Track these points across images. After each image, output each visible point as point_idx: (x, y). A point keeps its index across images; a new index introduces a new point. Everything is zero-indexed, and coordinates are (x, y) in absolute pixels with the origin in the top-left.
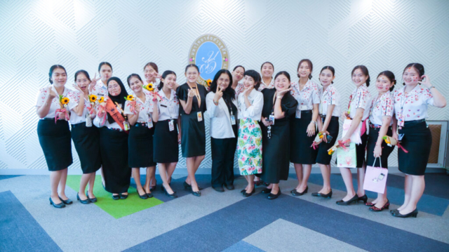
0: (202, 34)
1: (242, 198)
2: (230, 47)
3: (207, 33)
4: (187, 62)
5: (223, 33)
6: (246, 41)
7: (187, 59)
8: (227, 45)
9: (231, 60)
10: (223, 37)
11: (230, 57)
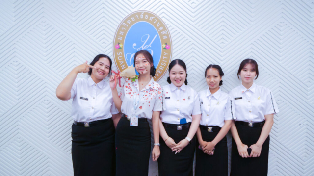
0: (133, 11)
2: (173, 28)
3: (141, 9)
4: (111, 50)
5: (163, 9)
6: (195, 21)
7: (111, 45)
8: (168, 26)
9: (174, 47)
10: (164, 15)
11: (173, 43)
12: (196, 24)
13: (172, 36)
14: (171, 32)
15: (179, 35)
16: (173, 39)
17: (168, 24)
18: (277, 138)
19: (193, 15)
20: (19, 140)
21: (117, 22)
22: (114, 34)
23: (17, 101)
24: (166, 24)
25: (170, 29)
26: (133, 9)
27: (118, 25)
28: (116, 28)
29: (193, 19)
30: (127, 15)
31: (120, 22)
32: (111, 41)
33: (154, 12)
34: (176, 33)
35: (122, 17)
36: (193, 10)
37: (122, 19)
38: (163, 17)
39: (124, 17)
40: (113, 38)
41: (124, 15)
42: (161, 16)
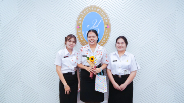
0: (87, 6)
2: (111, 16)
3: (92, 5)
4: (75, 29)
5: (105, 4)
6: (124, 11)
7: (75, 26)
8: (108, 14)
9: (111, 27)
10: (105, 8)
11: (111, 24)
12: (125, 13)
13: (110, 20)
14: (110, 18)
15: (115, 19)
16: (111, 22)
17: (108, 13)
18: (175, 80)
19: (123, 7)
20: (21, 83)
21: (78, 12)
22: (76, 20)
23: (20, 60)
24: (107, 13)
25: (109, 16)
26: (87, 4)
27: (78, 14)
28: (77, 16)
29: (123, 10)
30: (84, 8)
31: (79, 13)
32: (75, 24)
33: (100, 6)
34: (113, 18)
35: (81, 10)
36: (123, 5)
37: (81, 11)
38: (105, 9)
39: (82, 9)
40: (75, 22)
41: (82, 8)
42: (104, 9)
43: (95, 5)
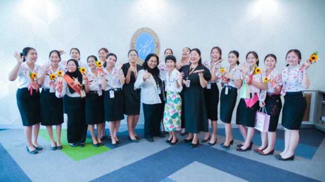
0: (140, 27)
1: (168, 146)
2: (161, 37)
4: (129, 47)
5: (156, 27)
8: (158, 35)
9: (161, 46)
12: (172, 34)
14: (159, 39)
16: (160, 42)
22: (130, 39)
28: (132, 36)
30: (137, 29)
31: (133, 33)
32: (129, 43)
33: (151, 28)
36: (171, 27)
42: (154, 30)
43: (147, 27)
